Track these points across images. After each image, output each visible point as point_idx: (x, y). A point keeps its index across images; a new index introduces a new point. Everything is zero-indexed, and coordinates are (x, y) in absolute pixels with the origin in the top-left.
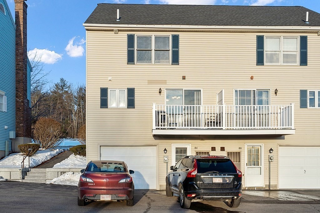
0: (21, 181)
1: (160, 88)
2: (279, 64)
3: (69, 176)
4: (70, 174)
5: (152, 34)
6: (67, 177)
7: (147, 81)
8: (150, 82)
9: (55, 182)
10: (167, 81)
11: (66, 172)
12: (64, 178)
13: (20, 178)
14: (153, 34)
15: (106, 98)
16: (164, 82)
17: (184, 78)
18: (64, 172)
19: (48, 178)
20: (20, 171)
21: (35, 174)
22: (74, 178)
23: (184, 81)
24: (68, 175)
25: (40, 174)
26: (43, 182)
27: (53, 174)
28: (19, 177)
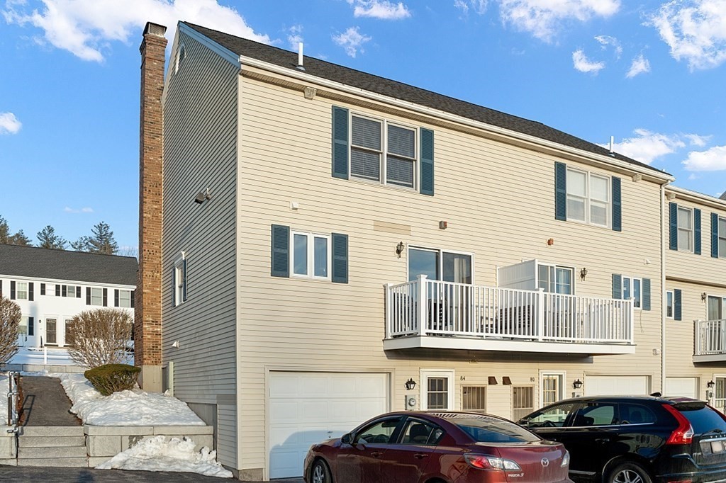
0: (13, 463)
1: (401, 243)
2: (584, 222)
3: (158, 447)
4: (160, 441)
5: (382, 118)
6: (152, 449)
7: (372, 223)
8: (379, 226)
9: (124, 463)
10: (412, 229)
11: (142, 436)
12: (143, 452)
13: (12, 455)
14: (386, 119)
15: (286, 251)
16: (405, 229)
17: (443, 225)
18: (139, 437)
19: (96, 452)
20: (10, 435)
21: (43, 442)
22: (170, 452)
23: (442, 232)
24: (153, 445)
25: (59, 443)
26: (79, 463)
27: (107, 441)
28: (9, 451)
